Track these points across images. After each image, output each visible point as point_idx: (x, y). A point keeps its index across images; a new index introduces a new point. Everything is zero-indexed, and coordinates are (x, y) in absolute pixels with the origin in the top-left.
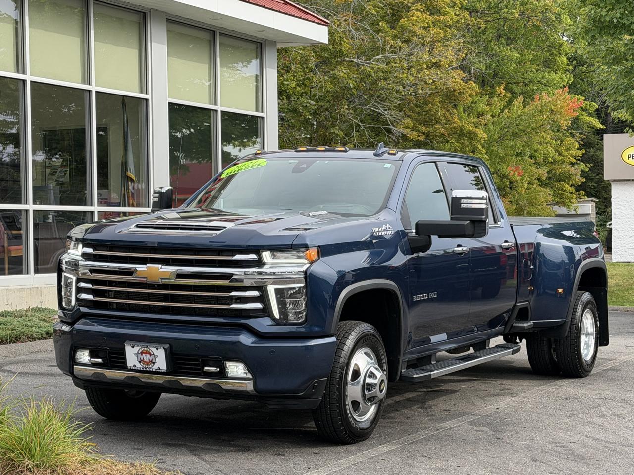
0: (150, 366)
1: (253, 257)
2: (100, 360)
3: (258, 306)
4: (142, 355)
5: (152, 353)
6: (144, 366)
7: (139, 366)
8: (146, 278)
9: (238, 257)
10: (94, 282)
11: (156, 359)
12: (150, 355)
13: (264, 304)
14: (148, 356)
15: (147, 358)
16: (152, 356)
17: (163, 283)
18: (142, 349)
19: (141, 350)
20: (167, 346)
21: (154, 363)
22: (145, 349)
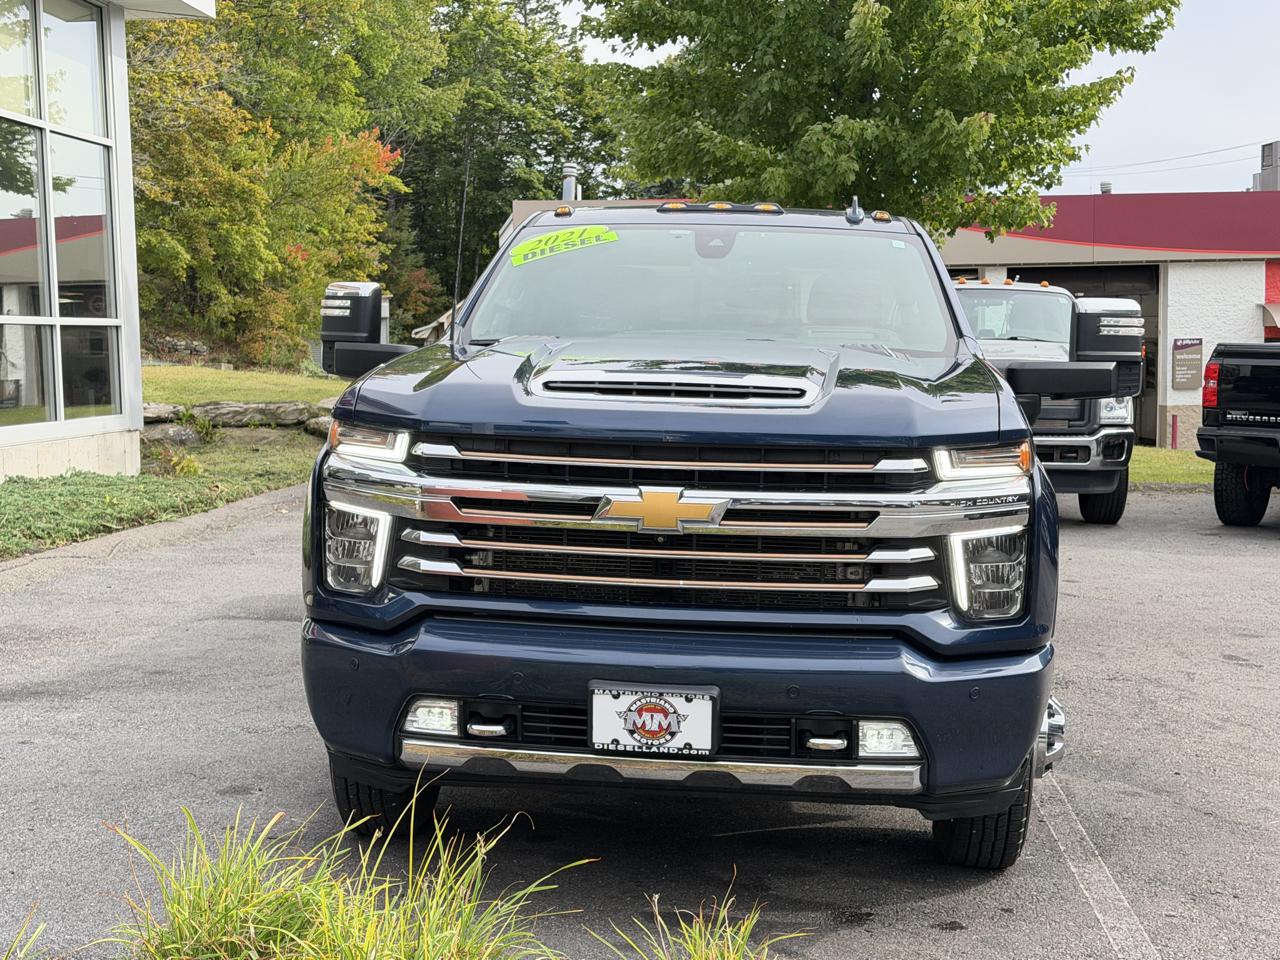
0: (662, 741)
1: (916, 464)
2: (499, 729)
3: (927, 582)
4: (640, 716)
5: (671, 710)
6: (644, 741)
7: (628, 742)
8: (637, 520)
9: (886, 465)
10: (463, 530)
11: (682, 724)
12: (666, 714)
13: (939, 579)
14: (659, 717)
15: (653, 722)
16: (672, 718)
17: (686, 532)
18: (643, 701)
19: (638, 703)
20: (715, 692)
21: (673, 734)
22: (654, 700)
